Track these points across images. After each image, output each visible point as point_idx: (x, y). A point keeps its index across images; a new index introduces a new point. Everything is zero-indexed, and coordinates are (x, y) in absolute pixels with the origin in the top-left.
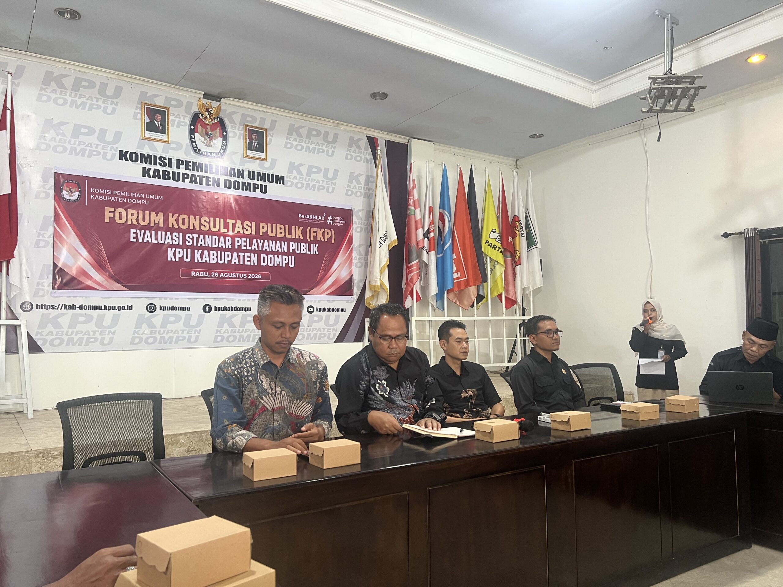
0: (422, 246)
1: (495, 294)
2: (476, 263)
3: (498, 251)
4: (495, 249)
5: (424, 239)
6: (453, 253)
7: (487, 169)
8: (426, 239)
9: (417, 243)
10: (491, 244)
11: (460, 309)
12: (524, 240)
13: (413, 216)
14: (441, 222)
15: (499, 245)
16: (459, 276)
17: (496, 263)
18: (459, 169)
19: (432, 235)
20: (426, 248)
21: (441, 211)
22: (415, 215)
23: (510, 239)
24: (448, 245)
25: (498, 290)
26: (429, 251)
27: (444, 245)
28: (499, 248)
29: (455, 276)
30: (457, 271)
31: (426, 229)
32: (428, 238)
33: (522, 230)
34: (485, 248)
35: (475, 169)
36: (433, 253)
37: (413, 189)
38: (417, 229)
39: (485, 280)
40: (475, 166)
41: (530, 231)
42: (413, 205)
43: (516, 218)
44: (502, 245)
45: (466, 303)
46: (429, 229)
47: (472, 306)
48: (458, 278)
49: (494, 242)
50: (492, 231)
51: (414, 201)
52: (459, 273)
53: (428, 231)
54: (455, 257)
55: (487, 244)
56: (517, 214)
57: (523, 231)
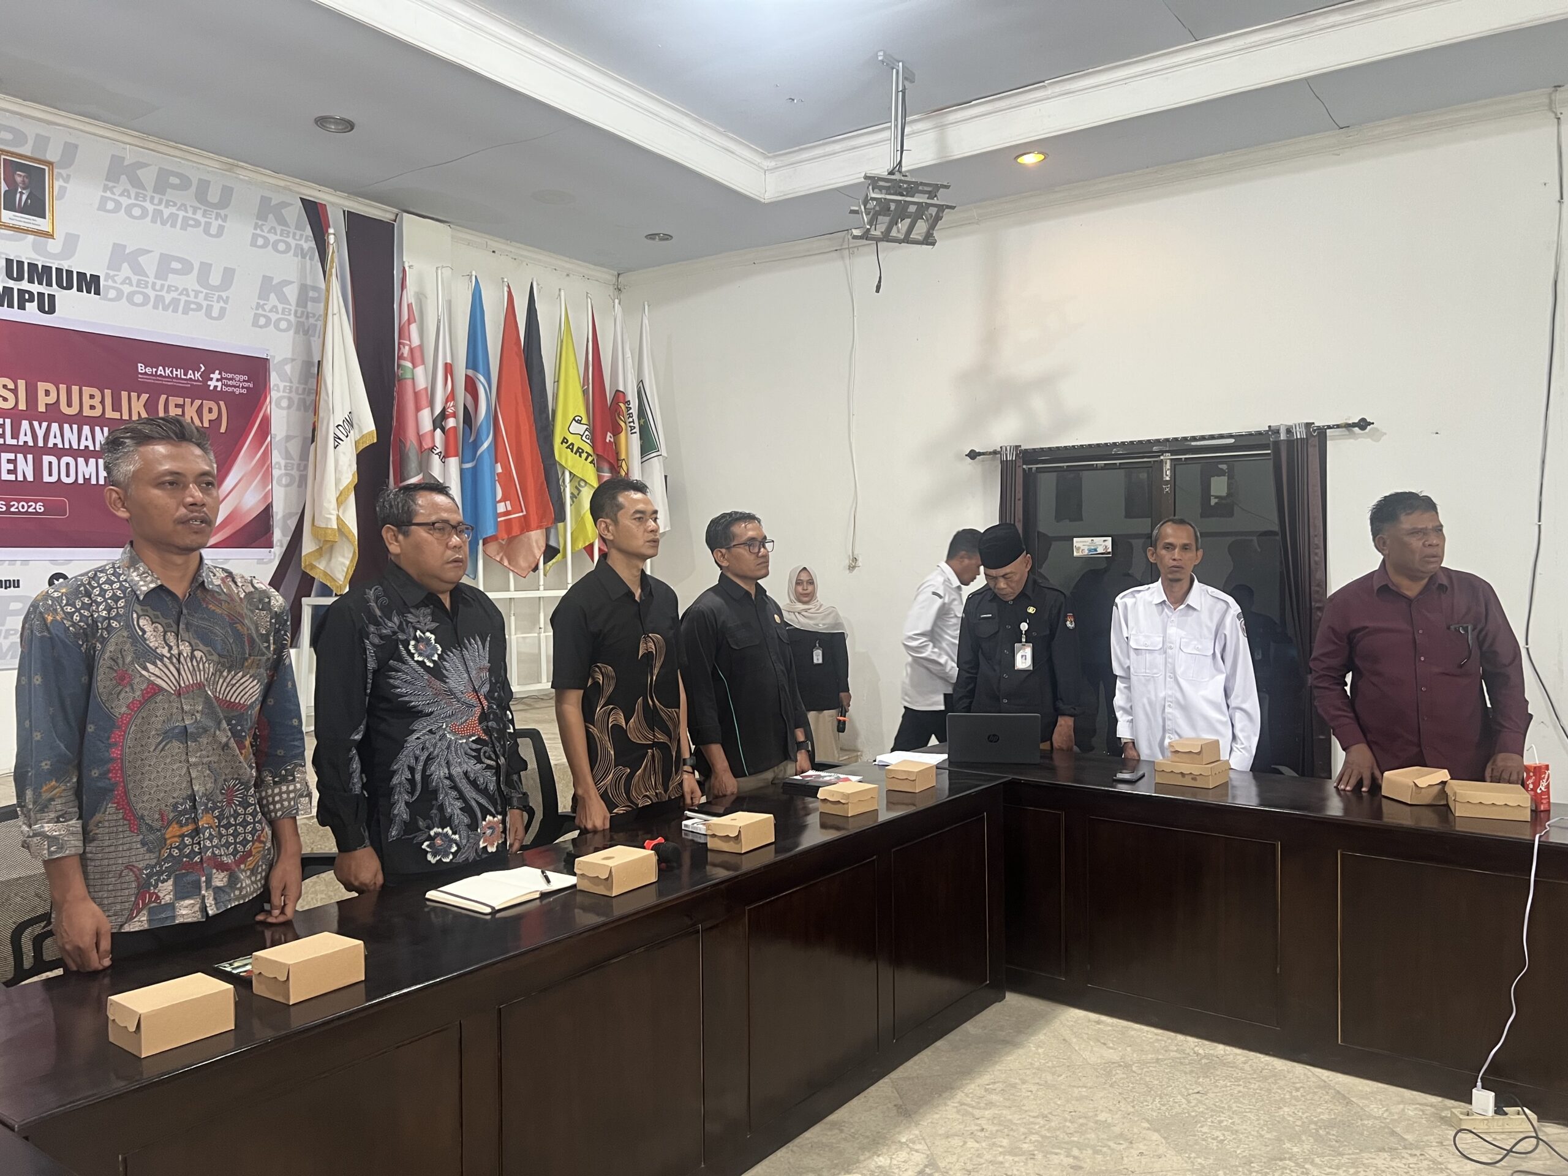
0: (430, 446)
1: (581, 545)
2: (543, 483)
3: (586, 459)
4: (580, 456)
5: (435, 430)
6: (496, 462)
7: (562, 293)
8: (438, 431)
9: (420, 438)
10: (572, 444)
11: (511, 575)
12: (635, 440)
13: (409, 382)
14: (469, 397)
15: (588, 448)
16: (509, 508)
17: (582, 484)
18: (506, 289)
19: (451, 423)
20: (438, 451)
21: (470, 372)
22: (413, 379)
23: (609, 437)
24: (486, 445)
25: (586, 537)
26: (445, 456)
27: (476, 445)
28: (589, 455)
29: (501, 508)
30: (504, 499)
31: (438, 410)
32: (443, 429)
33: (631, 420)
34: (561, 454)
35: (539, 291)
36: (453, 462)
37: (409, 324)
38: (418, 409)
39: (561, 517)
40: (538, 284)
41: (645, 422)
42: (409, 359)
43: (619, 395)
44: (593, 447)
45: (523, 563)
46: (444, 410)
47: (536, 568)
48: (507, 513)
49: (578, 443)
50: (574, 419)
51: (411, 350)
52: (508, 503)
53: (443, 415)
54: (499, 469)
55: (565, 445)
56: (621, 389)
57: (633, 422)
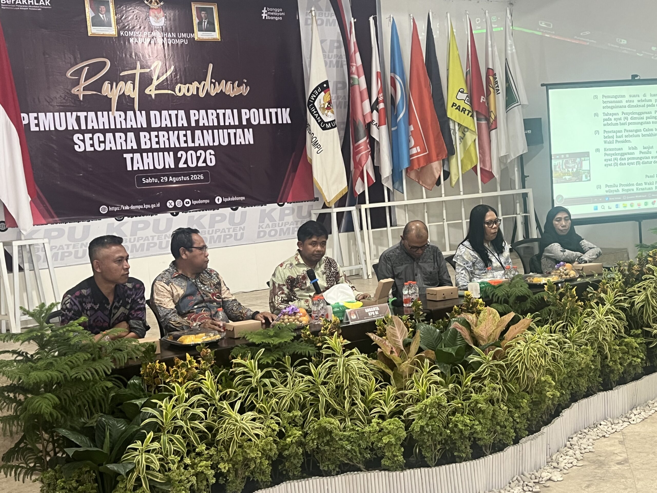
0: (370, 120)
1: (469, 167)
2: (439, 133)
3: (468, 115)
4: (464, 113)
5: (372, 112)
6: (410, 124)
7: (449, 15)
8: (375, 112)
9: (364, 116)
10: (459, 106)
11: (424, 188)
12: (501, 98)
13: (357, 87)
15: (468, 108)
16: (419, 150)
17: (466, 130)
18: (412, 20)
19: (381, 106)
20: (375, 123)
22: (359, 84)
23: (482, 99)
25: (472, 161)
26: (379, 126)
28: (469, 112)
29: (414, 151)
30: (415, 146)
31: (374, 99)
32: (377, 110)
34: (452, 113)
35: (433, 17)
36: (384, 128)
37: (355, 54)
38: (362, 101)
39: (451, 151)
40: (432, 13)
41: (509, 85)
42: (356, 73)
44: (471, 105)
45: (429, 181)
46: (377, 99)
47: (438, 183)
48: (418, 153)
49: (463, 105)
50: (459, 91)
51: (357, 68)
52: (418, 148)
53: (377, 102)
54: (412, 128)
55: (454, 107)
56: (491, 67)
